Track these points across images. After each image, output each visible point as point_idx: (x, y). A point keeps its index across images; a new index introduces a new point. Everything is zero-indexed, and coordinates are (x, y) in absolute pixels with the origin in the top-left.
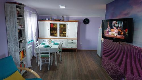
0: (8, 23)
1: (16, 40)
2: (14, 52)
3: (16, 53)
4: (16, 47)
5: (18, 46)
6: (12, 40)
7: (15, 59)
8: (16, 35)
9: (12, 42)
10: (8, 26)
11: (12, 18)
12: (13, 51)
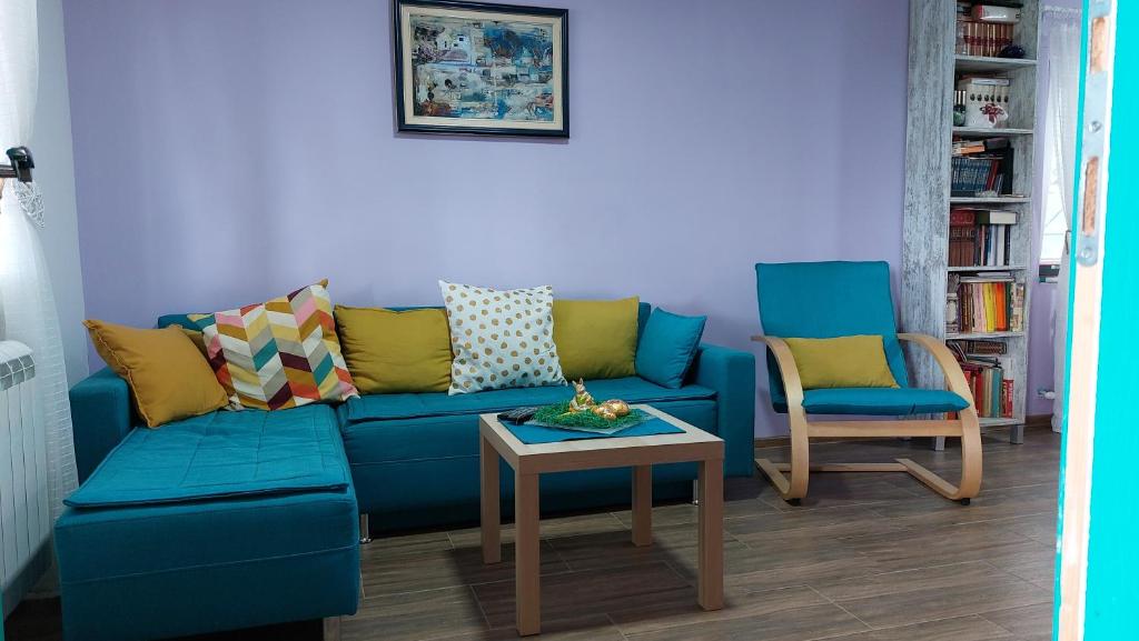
0: (916, 100)
1: (940, 196)
2: (924, 268)
3: (933, 277)
4: (936, 237)
5: (941, 235)
6: (924, 197)
7: (927, 311)
8: (939, 168)
9: (921, 207)
10: (914, 119)
11: (932, 69)
12: (922, 263)
